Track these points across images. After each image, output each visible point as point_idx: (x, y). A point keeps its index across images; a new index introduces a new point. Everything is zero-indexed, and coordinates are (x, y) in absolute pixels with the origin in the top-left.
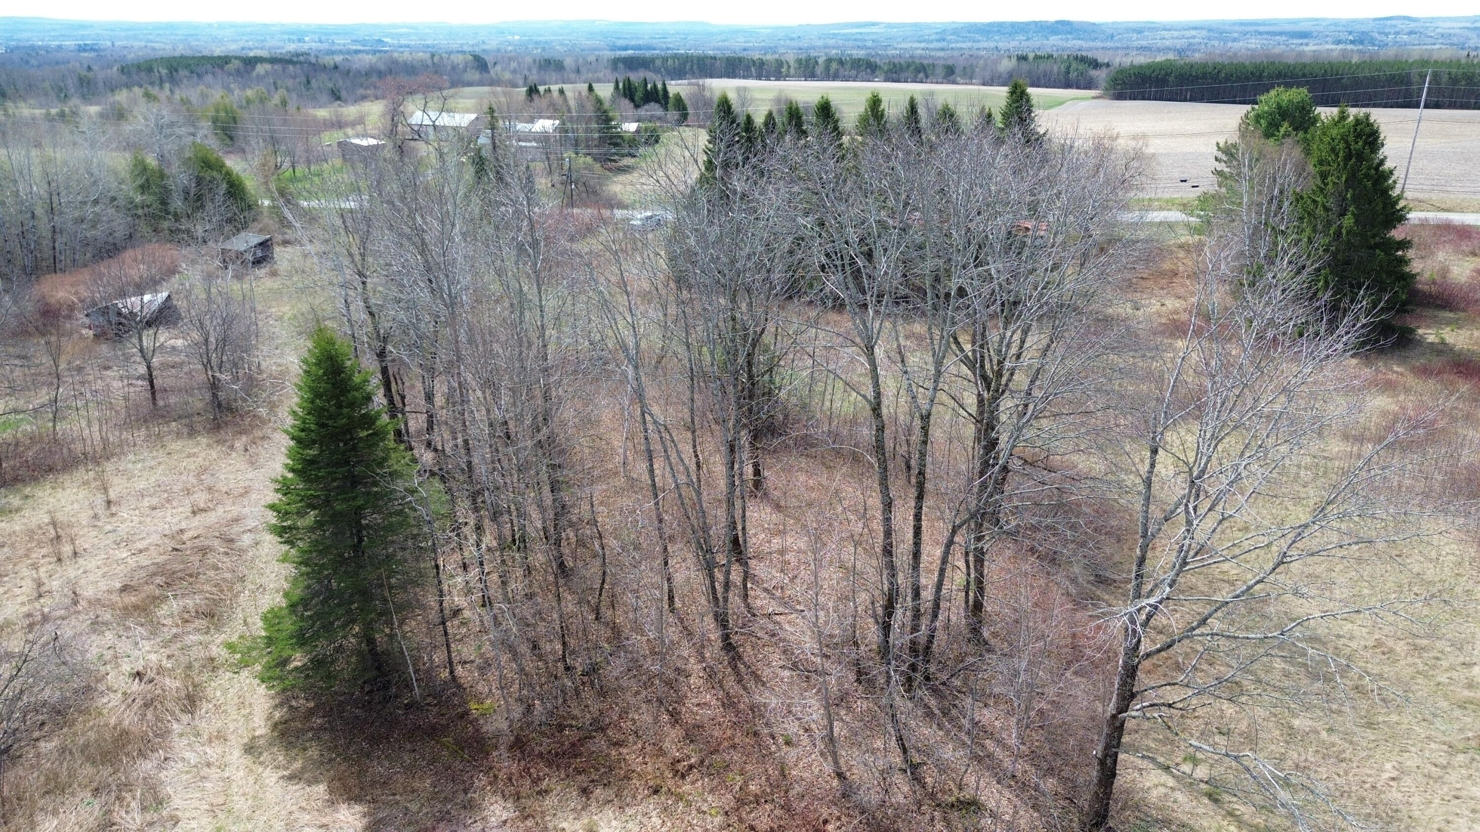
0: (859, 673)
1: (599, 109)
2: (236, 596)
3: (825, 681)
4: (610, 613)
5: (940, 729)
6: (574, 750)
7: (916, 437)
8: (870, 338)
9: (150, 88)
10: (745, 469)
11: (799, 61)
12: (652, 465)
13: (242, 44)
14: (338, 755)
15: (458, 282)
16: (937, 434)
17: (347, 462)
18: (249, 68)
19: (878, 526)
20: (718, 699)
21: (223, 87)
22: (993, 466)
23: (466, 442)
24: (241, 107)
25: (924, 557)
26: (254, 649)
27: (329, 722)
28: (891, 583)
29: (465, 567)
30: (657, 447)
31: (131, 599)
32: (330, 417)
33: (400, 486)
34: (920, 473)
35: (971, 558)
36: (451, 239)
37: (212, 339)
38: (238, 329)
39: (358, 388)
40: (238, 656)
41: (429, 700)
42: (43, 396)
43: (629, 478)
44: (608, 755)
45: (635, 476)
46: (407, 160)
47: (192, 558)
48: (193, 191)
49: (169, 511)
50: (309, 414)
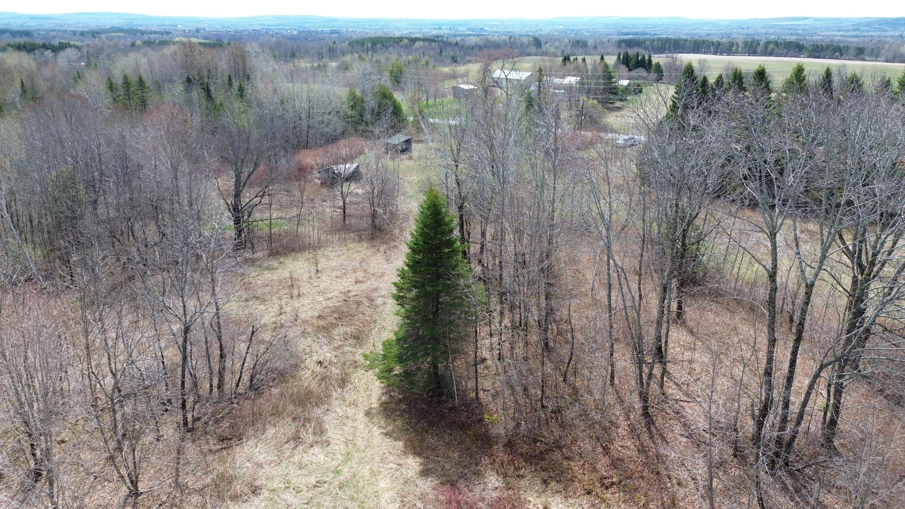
0: (736, 449)
1: (606, 71)
2: (371, 330)
3: (710, 450)
4: (572, 379)
5: (792, 501)
6: (541, 456)
7: (800, 301)
8: (774, 228)
9: (362, 53)
10: (672, 304)
11: (746, 43)
12: (610, 292)
13: (410, 30)
14: (412, 428)
15: (509, 170)
16: (817, 301)
17: (436, 265)
18: (412, 44)
19: (763, 356)
20: (635, 446)
21: (398, 54)
22: (859, 328)
23: (501, 262)
24: (405, 65)
25: (796, 383)
26: (377, 360)
27: (409, 408)
28: (768, 394)
29: (491, 335)
30: (615, 282)
31: (322, 323)
32: (430, 239)
33: (462, 282)
34: (800, 324)
35: (832, 390)
36: (508, 144)
37: (376, 191)
38: (389, 186)
39: (447, 224)
40: (368, 362)
41: (463, 407)
42: (294, 212)
43: (593, 299)
44: (561, 464)
45: (598, 298)
46: (489, 97)
47: (352, 306)
48: (376, 111)
49: (345, 280)
50: (420, 235)
